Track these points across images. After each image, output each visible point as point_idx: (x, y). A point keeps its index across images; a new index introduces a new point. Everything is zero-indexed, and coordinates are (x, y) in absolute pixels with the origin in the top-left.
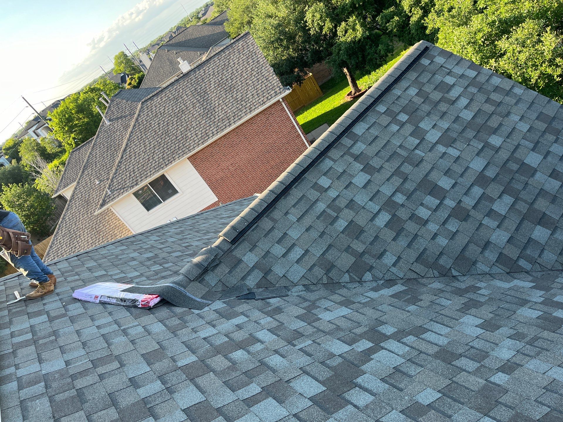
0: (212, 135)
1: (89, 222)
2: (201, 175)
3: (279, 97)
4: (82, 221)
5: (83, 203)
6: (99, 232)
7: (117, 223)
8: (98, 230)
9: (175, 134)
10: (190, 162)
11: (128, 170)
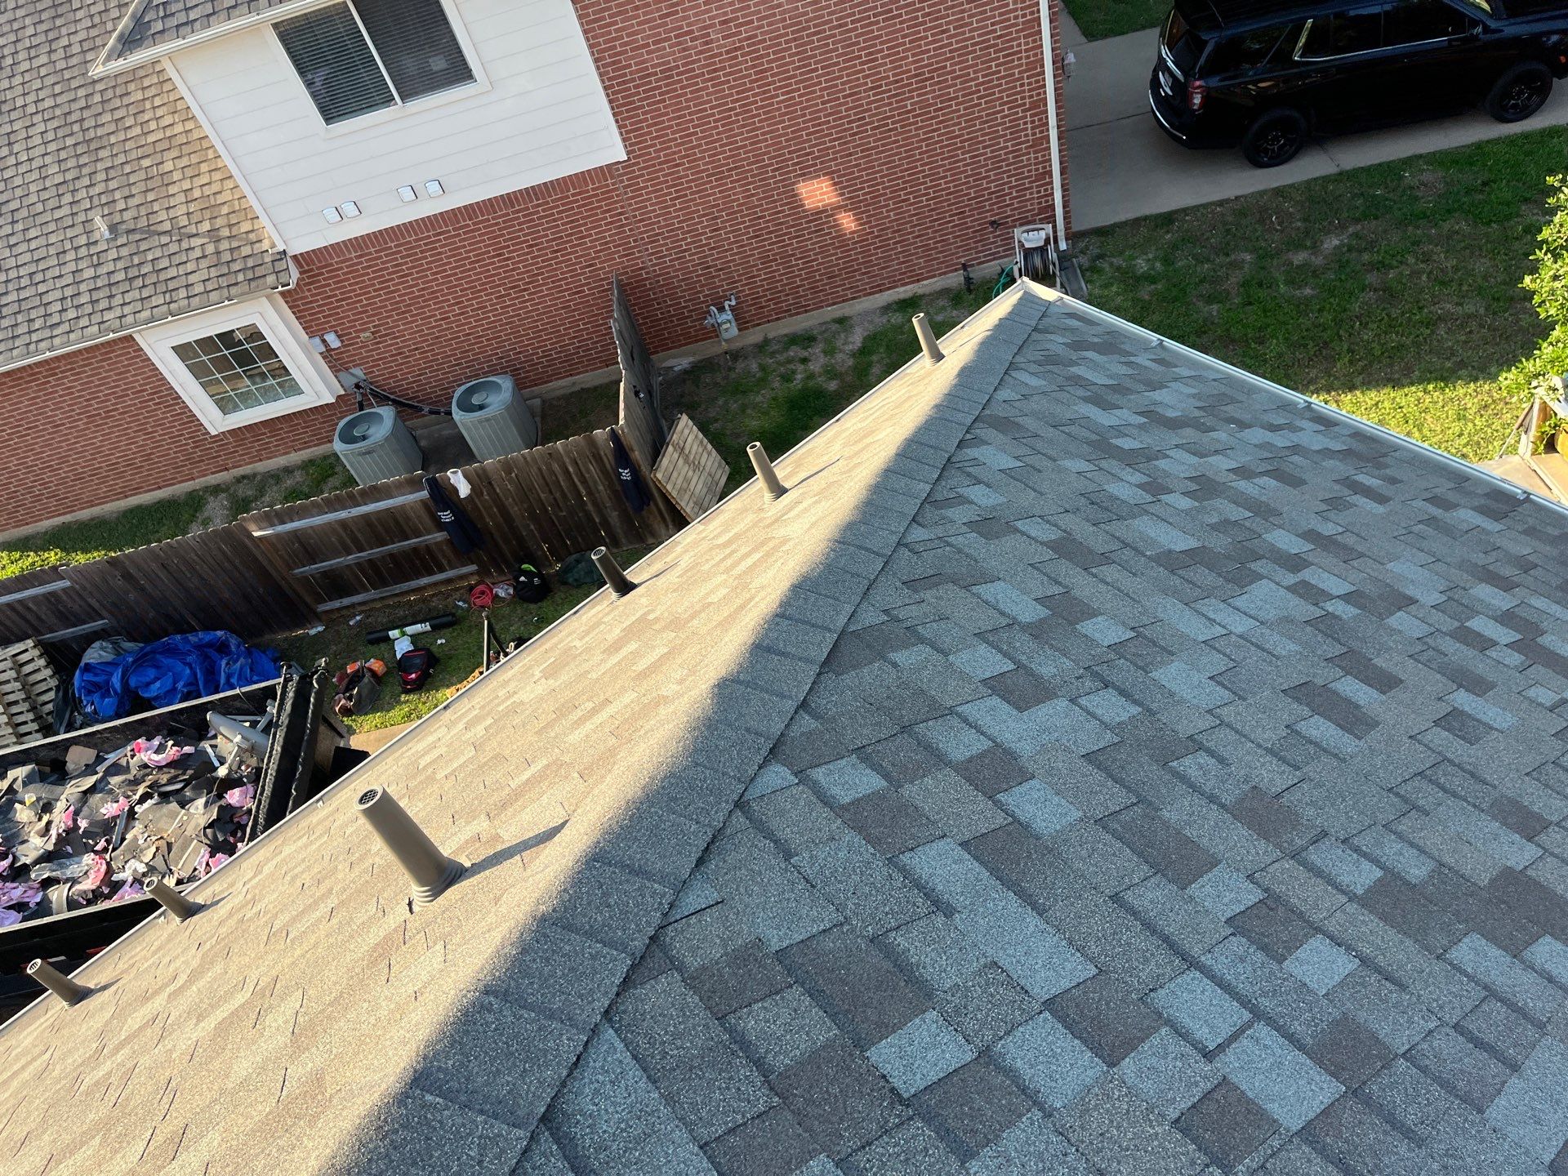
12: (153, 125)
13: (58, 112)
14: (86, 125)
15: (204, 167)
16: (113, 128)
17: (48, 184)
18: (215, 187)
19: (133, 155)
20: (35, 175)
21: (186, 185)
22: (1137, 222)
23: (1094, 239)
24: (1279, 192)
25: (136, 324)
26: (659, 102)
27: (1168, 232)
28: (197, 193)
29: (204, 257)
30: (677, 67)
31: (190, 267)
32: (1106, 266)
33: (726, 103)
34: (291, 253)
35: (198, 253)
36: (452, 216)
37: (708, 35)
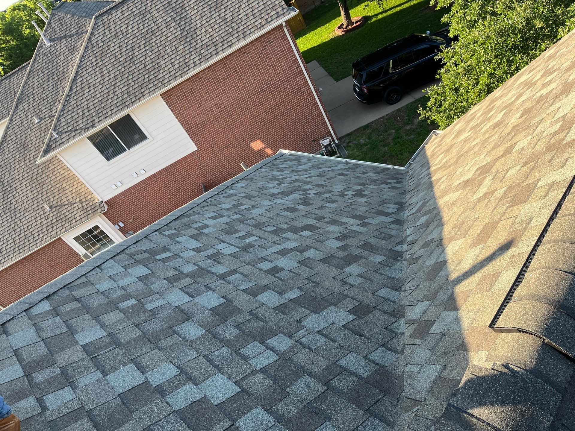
0: (193, 65)
1: (28, 171)
2: (177, 117)
3: (282, 20)
4: (19, 170)
5: (18, 146)
6: (41, 185)
7: (66, 174)
8: (40, 181)
9: (143, 62)
10: (164, 99)
11: (79, 107)
12: (58, 175)
13: (29, 177)
14: (38, 179)
15: (75, 183)
16: (46, 178)
17: (29, 199)
18: (79, 188)
19: (54, 184)
20: (25, 197)
21: (71, 189)
22: (358, 130)
23: (347, 138)
24: (398, 110)
25: (61, 233)
26: (203, 131)
27: (368, 130)
28: (74, 191)
29: (79, 209)
30: (206, 120)
31: (75, 213)
32: (351, 144)
33: (223, 126)
34: (104, 201)
35: (77, 208)
36: (150, 178)
37: (212, 109)
